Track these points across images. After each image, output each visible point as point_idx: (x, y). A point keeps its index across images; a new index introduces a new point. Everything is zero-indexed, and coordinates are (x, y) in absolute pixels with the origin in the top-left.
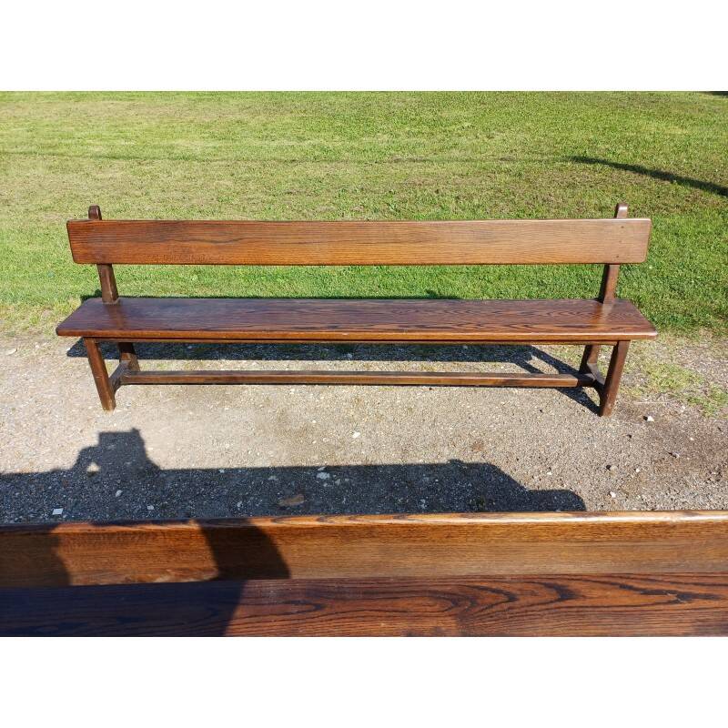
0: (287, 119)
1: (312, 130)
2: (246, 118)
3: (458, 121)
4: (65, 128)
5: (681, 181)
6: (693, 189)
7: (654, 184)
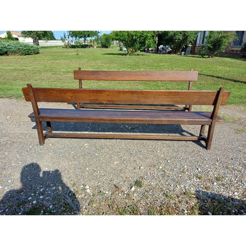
0: (115, 65)
1: (122, 67)
2: (104, 65)
3: (164, 66)
4: (54, 66)
5: (224, 79)
6: (227, 80)
7: (216, 79)
